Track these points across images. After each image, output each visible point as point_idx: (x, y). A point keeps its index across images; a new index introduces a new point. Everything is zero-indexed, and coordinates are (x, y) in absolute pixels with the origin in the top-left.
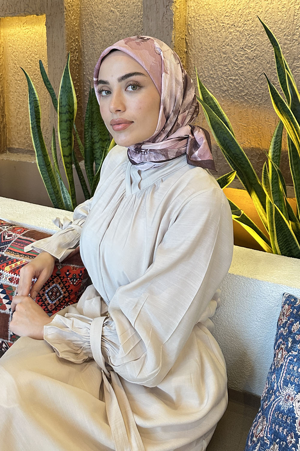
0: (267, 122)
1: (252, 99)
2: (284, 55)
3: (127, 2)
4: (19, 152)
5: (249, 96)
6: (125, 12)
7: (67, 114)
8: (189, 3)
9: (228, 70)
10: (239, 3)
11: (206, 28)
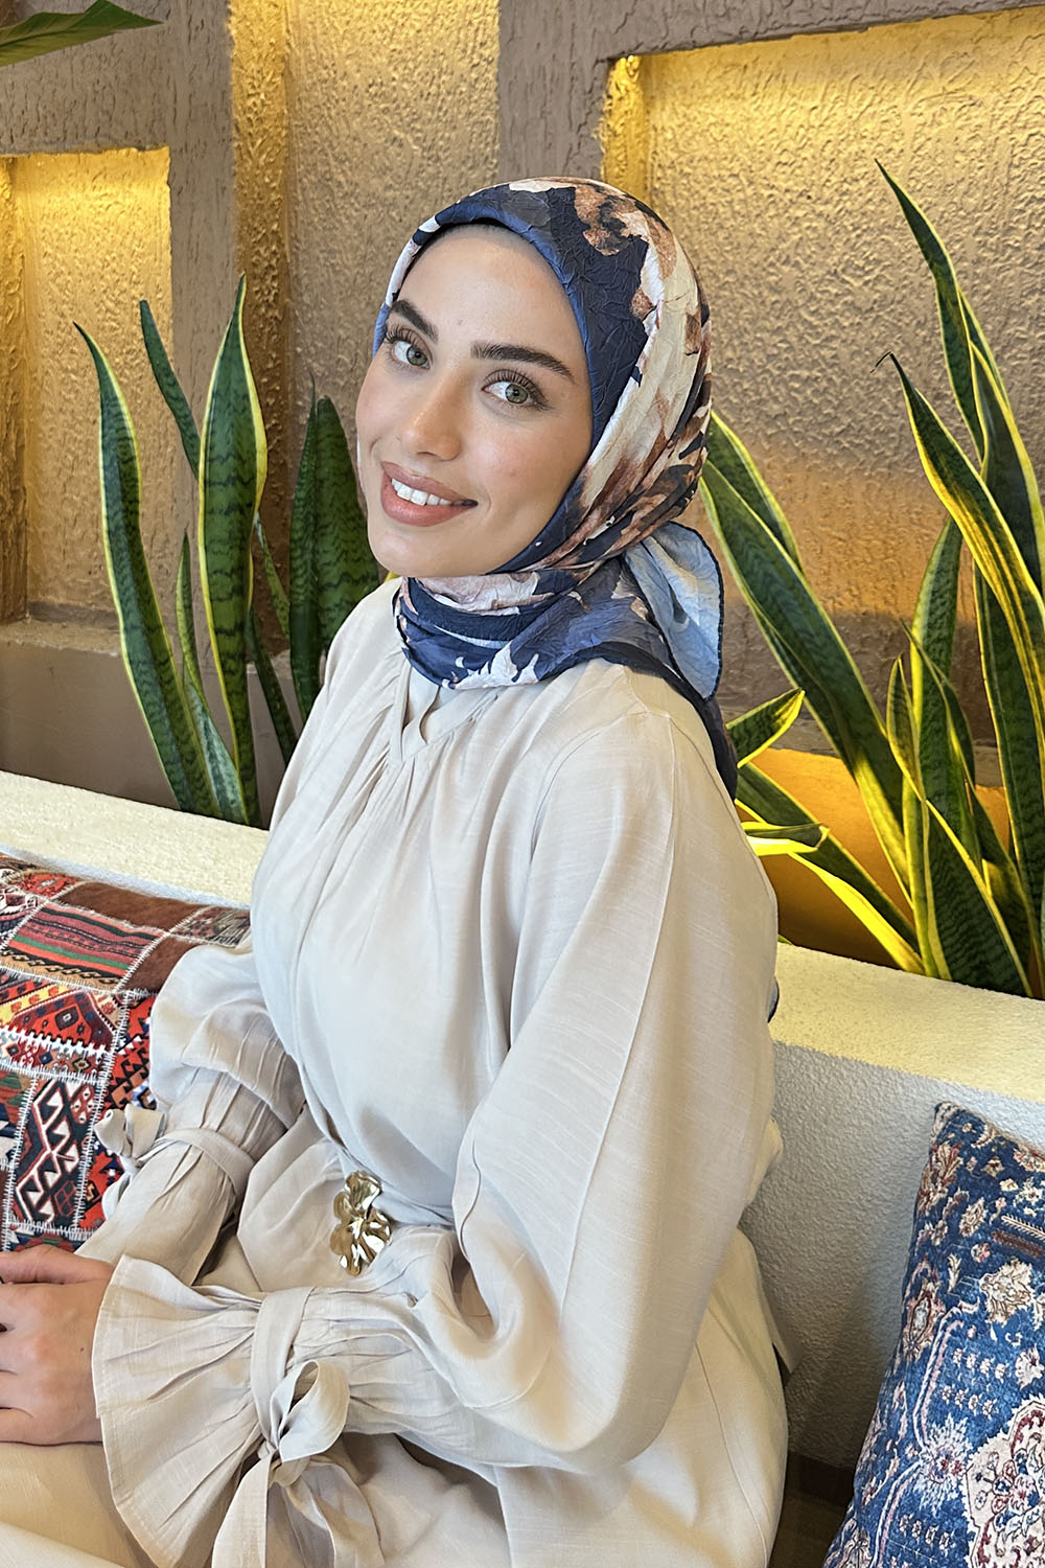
0: (915, 528)
1: (867, 446)
2: (976, 299)
3: (446, 111)
4: (69, 619)
5: (857, 437)
6: (441, 143)
7: (232, 491)
8: (657, 116)
9: (784, 346)
10: (826, 119)
11: (713, 204)
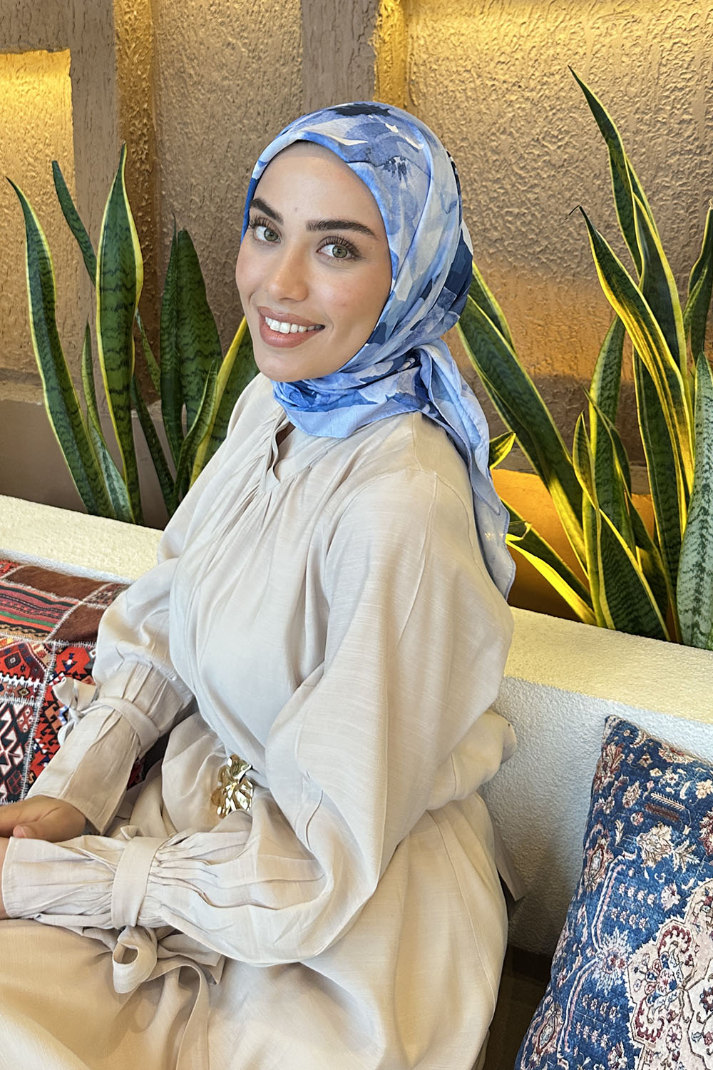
0: (591, 317)
1: (559, 261)
2: (635, 158)
3: (265, 24)
4: (7, 378)
5: (551, 254)
6: (262, 47)
7: (118, 292)
8: (414, 28)
9: (502, 191)
10: (532, 31)
11: (452, 91)
